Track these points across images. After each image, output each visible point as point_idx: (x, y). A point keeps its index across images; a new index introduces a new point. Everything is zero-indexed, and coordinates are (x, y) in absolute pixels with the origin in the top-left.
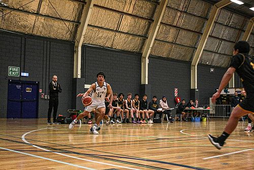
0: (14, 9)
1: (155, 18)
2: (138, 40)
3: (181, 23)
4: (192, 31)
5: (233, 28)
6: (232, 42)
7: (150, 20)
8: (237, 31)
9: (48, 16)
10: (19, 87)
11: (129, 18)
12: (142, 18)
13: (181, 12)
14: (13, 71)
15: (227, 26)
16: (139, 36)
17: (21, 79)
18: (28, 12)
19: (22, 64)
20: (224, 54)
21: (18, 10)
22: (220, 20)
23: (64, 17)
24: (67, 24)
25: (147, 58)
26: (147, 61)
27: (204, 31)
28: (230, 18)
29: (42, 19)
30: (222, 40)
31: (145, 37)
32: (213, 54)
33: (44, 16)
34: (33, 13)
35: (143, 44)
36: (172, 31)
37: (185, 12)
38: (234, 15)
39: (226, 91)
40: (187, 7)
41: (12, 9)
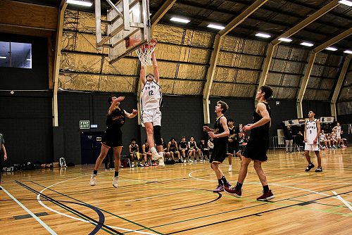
0: (80, 73)
1: (211, 63)
2: (198, 84)
3: (238, 63)
4: (252, 70)
5: (294, 61)
6: (295, 74)
7: (207, 65)
8: (300, 64)
9: (110, 74)
10: (90, 137)
11: (186, 66)
12: (199, 64)
13: (237, 53)
14: (84, 125)
15: (288, 60)
16: (198, 80)
17: (92, 131)
18: (92, 73)
19: (91, 117)
20: (290, 87)
21: (84, 73)
22: (279, 55)
23: (124, 73)
24: (129, 78)
25: (207, 100)
26: (208, 102)
27: (264, 68)
28: (290, 53)
29: (106, 78)
30: (284, 73)
31: (204, 81)
32: (278, 88)
33: (107, 75)
34: (97, 74)
35: (203, 87)
36: (231, 71)
37: (242, 53)
38: (293, 50)
39: (290, 123)
40: (242, 49)
41: (77, 72)
